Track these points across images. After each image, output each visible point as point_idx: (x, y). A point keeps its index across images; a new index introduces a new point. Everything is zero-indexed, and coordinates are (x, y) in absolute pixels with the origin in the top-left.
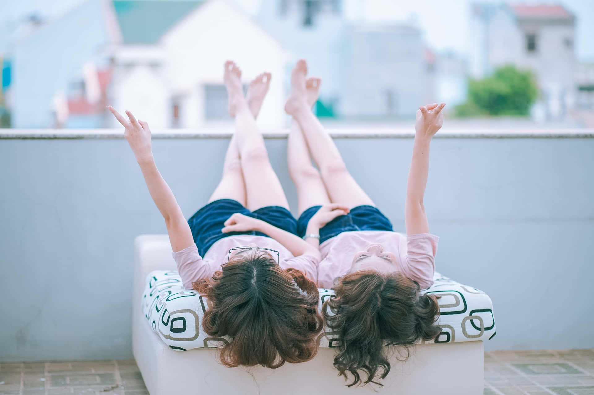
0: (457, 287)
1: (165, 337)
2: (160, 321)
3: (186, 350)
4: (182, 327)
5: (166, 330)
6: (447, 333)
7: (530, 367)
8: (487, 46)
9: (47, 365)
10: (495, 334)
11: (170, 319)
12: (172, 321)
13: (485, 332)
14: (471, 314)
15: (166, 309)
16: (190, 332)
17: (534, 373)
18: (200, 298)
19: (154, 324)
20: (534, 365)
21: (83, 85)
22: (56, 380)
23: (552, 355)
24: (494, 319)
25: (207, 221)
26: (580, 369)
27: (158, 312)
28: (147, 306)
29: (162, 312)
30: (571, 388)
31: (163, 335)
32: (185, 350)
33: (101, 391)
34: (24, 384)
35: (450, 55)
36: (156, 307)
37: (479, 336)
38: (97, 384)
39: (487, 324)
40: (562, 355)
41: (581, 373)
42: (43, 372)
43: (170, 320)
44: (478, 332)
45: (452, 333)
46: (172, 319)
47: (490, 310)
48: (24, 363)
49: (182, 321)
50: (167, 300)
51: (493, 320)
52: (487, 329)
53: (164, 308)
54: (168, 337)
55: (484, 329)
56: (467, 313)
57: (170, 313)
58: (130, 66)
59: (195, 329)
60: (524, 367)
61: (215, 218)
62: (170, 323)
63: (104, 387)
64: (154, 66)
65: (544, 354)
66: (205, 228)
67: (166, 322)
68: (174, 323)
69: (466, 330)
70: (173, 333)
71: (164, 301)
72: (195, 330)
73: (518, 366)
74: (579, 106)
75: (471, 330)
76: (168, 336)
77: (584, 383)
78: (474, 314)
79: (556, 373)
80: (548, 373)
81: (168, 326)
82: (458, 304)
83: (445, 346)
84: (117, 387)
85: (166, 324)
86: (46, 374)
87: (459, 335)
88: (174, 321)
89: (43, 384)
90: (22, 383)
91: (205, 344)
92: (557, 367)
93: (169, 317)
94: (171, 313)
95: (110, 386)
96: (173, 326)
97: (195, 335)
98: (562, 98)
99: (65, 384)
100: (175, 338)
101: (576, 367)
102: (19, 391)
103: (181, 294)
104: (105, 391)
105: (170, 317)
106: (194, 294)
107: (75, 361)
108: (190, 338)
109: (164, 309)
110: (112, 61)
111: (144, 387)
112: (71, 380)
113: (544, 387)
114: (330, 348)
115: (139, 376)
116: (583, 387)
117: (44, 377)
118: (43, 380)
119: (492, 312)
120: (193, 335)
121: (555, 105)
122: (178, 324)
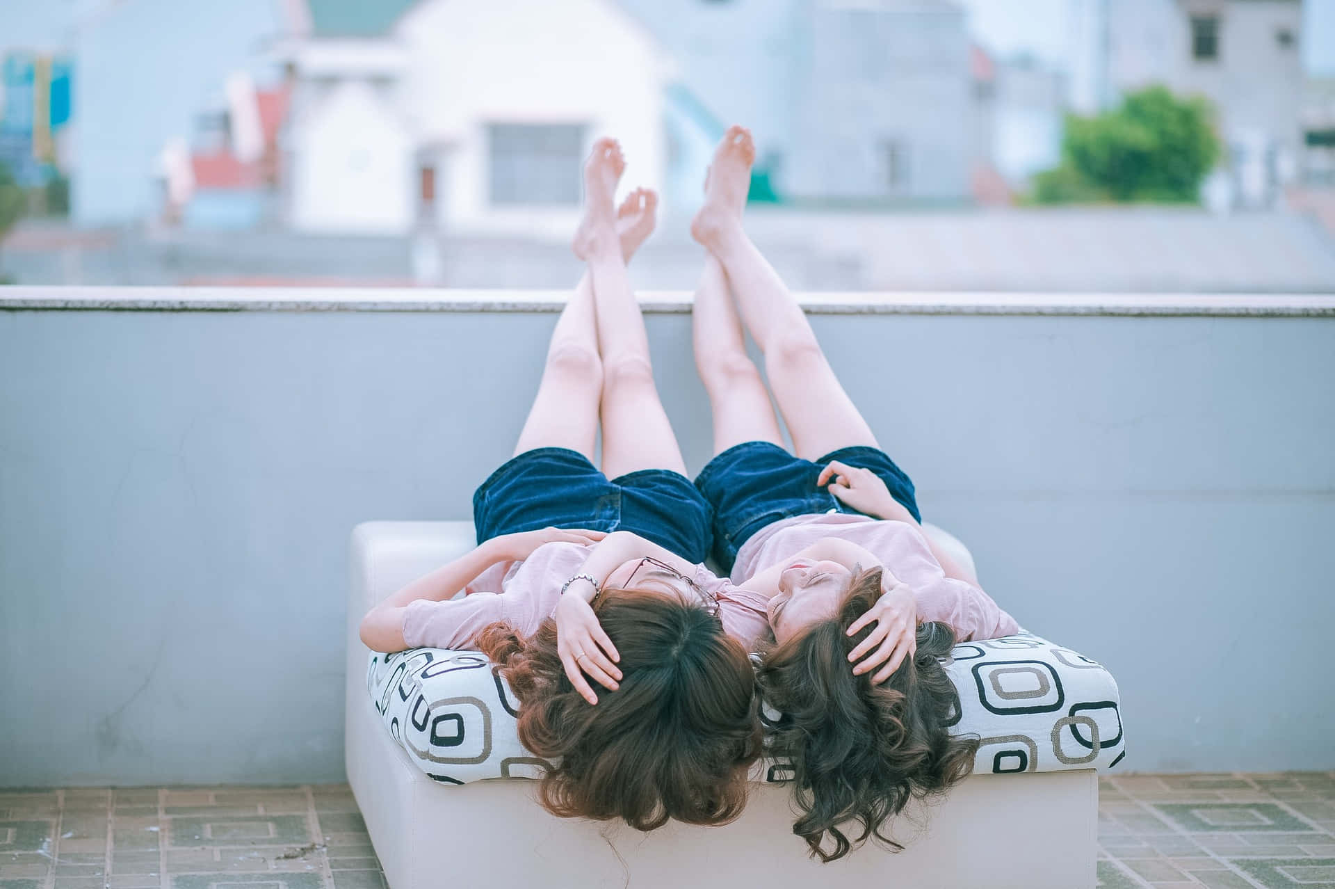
0: (1045, 651)
1: (418, 755)
2: (408, 718)
3: (463, 783)
4: (455, 733)
5: (422, 740)
6: (1021, 754)
7: (1196, 813)
8: (1107, 43)
9: (162, 794)
10: (1123, 755)
11: (430, 717)
12: (435, 722)
13: (1103, 752)
14: (1072, 713)
15: (422, 695)
16: (472, 745)
17: (1205, 827)
18: (495, 671)
19: (394, 724)
20: (1205, 806)
21: (225, 122)
22: (185, 832)
23: (1243, 785)
24: (1122, 724)
25: (513, 500)
26: (1302, 818)
27: (404, 701)
28: (378, 683)
29: (412, 700)
30: (1284, 863)
31: (414, 749)
32: (460, 783)
33: (279, 858)
34: (116, 840)
35: (1026, 62)
36: (401, 689)
37: (1089, 759)
38: (270, 842)
39: (1107, 733)
40: (1264, 784)
41: (1305, 827)
42: (155, 811)
43: (431, 719)
44: (1087, 752)
45: (1031, 752)
46: (435, 717)
47: (1113, 705)
48: (113, 788)
49: (456, 721)
50: (424, 675)
51: (1120, 726)
52: (1105, 745)
53: (416, 693)
54: (425, 755)
55: (1099, 746)
56: (1064, 712)
57: (429, 703)
58: (330, 82)
59: (483, 739)
60: (1181, 811)
61: (529, 494)
62: (429, 725)
63: (284, 848)
64: (381, 82)
65: (1226, 782)
66: (509, 516)
67: (421, 725)
68: (439, 725)
69: (1062, 747)
70: (435, 746)
71: (418, 677)
72: (483, 741)
73: (1169, 809)
74: (1307, 178)
75: (1071, 748)
76: (425, 752)
77: (1312, 851)
78: (1078, 713)
79: (1252, 828)
80: (1235, 828)
81: (425, 731)
82: (1044, 690)
83: (1017, 780)
84: (312, 848)
85: (421, 728)
86: (161, 815)
87: (1045, 757)
88: (438, 722)
89: (154, 839)
90: (110, 836)
91: (505, 770)
92: (1253, 811)
93: (428, 713)
94: (432, 704)
95: (298, 847)
96: (437, 731)
97: (482, 751)
98: (1270, 161)
99: (201, 841)
100: (440, 758)
101: (1293, 813)
102: (104, 855)
103: (453, 663)
104: (287, 857)
105: (430, 714)
106: (482, 663)
107: (221, 786)
108: (473, 758)
109: (418, 695)
110: (290, 69)
111: (370, 849)
112: (214, 832)
113: (1224, 860)
114: (769, 783)
115: (358, 824)
116: (1311, 862)
117: (156, 823)
118: (155, 829)
119: (1118, 707)
120: (477, 752)
121: (1253, 178)
122: (448, 729)
